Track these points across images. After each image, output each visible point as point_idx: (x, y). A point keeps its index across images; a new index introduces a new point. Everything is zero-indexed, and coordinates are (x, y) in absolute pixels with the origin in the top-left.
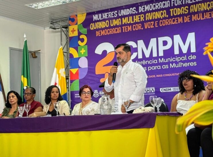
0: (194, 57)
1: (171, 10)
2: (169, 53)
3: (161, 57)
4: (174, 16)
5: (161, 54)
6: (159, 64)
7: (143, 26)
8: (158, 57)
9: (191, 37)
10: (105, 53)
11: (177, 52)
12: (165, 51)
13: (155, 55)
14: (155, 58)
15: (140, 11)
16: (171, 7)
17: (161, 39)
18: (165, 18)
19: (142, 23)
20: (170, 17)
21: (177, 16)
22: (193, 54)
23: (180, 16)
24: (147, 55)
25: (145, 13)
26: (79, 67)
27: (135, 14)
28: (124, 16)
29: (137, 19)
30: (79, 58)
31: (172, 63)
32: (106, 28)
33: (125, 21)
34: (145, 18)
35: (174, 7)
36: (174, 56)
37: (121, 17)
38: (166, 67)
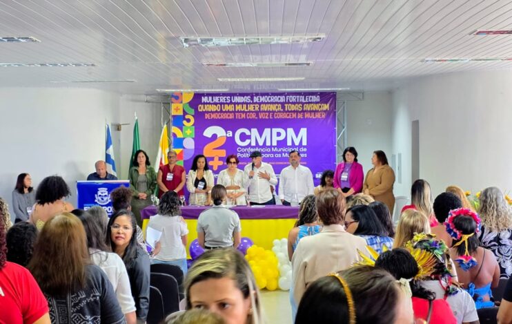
0: (305, 150)
1: (286, 105)
2: (282, 144)
3: (274, 147)
4: (288, 111)
5: (275, 144)
6: (271, 152)
7: (257, 115)
8: (271, 147)
9: (303, 132)
10: (215, 137)
11: (289, 143)
12: (278, 142)
13: (268, 144)
14: (268, 147)
15: (255, 101)
16: (286, 103)
17: (275, 130)
18: (280, 112)
19: (257, 113)
20: (284, 111)
21: (291, 111)
22: (304, 147)
23: (294, 111)
24: (261, 143)
25: (260, 104)
26: (184, 148)
27: (250, 103)
28: (238, 104)
29: (251, 108)
30: (184, 138)
31: (285, 152)
32: (216, 112)
33: (239, 108)
34: (259, 108)
35: (289, 103)
36: (287, 147)
37: (235, 104)
38: (279, 156)
